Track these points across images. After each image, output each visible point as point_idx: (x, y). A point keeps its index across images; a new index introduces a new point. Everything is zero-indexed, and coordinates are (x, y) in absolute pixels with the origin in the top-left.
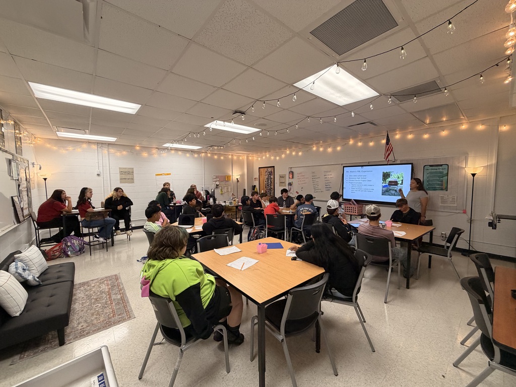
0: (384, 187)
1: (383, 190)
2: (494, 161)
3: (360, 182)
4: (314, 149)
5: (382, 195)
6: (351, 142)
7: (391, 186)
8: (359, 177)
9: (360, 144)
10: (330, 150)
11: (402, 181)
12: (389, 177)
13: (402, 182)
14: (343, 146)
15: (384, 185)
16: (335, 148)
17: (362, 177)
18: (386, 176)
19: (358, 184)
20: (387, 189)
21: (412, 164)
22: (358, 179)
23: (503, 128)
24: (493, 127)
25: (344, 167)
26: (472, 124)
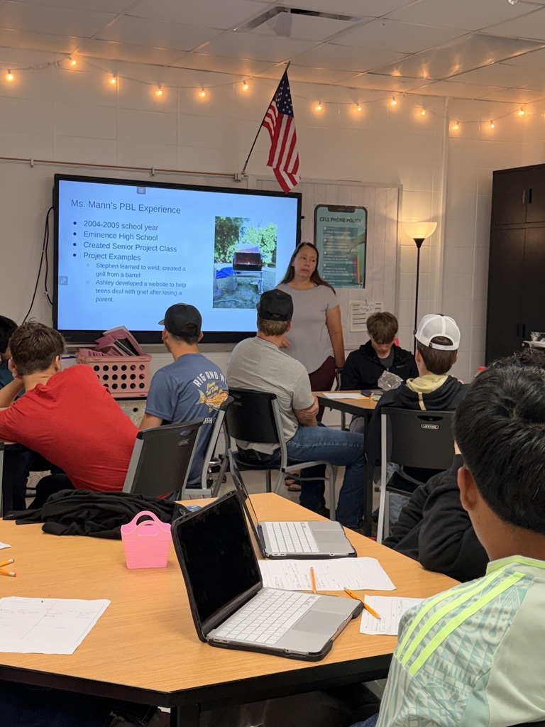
0: (220, 274)
1: (216, 288)
2: (441, 211)
3: (133, 252)
5: (216, 305)
6: (74, 63)
7: (244, 273)
8: (127, 232)
9: (112, 81)
11: (274, 252)
12: (237, 236)
13: (274, 260)
15: (220, 266)
17: (142, 232)
18: (226, 231)
19: (124, 262)
20: (231, 284)
21: (298, 196)
22: (122, 242)
23: (455, 128)
24: (441, 120)
25: (58, 178)
26: (409, 100)
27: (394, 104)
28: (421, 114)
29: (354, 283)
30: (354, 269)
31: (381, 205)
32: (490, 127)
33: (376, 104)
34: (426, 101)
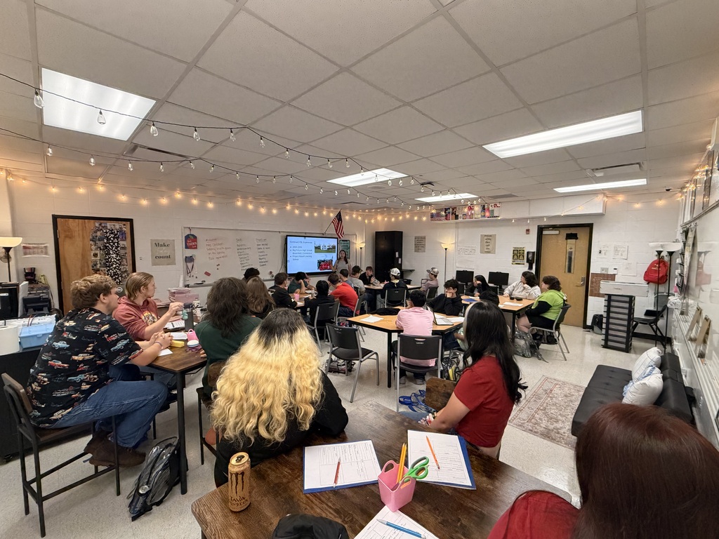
4: (239, 203)
6: (289, 207)
9: (297, 212)
10: (263, 211)
14: (279, 209)
16: (269, 210)
23: (366, 221)
24: (364, 219)
25: (287, 236)
26: (358, 215)
27: (354, 216)
28: (360, 218)
31: (353, 240)
32: (373, 221)
33: (351, 216)
34: (361, 215)
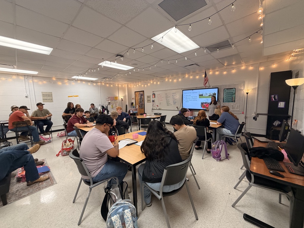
2: (257, 86)
6: (187, 76)
9: (191, 77)
10: (175, 81)
14: (182, 78)
21: (218, 88)
23: (261, 69)
24: (257, 68)
25: (183, 90)
27: (243, 68)
29: (232, 102)
30: (232, 99)
32: (274, 66)
